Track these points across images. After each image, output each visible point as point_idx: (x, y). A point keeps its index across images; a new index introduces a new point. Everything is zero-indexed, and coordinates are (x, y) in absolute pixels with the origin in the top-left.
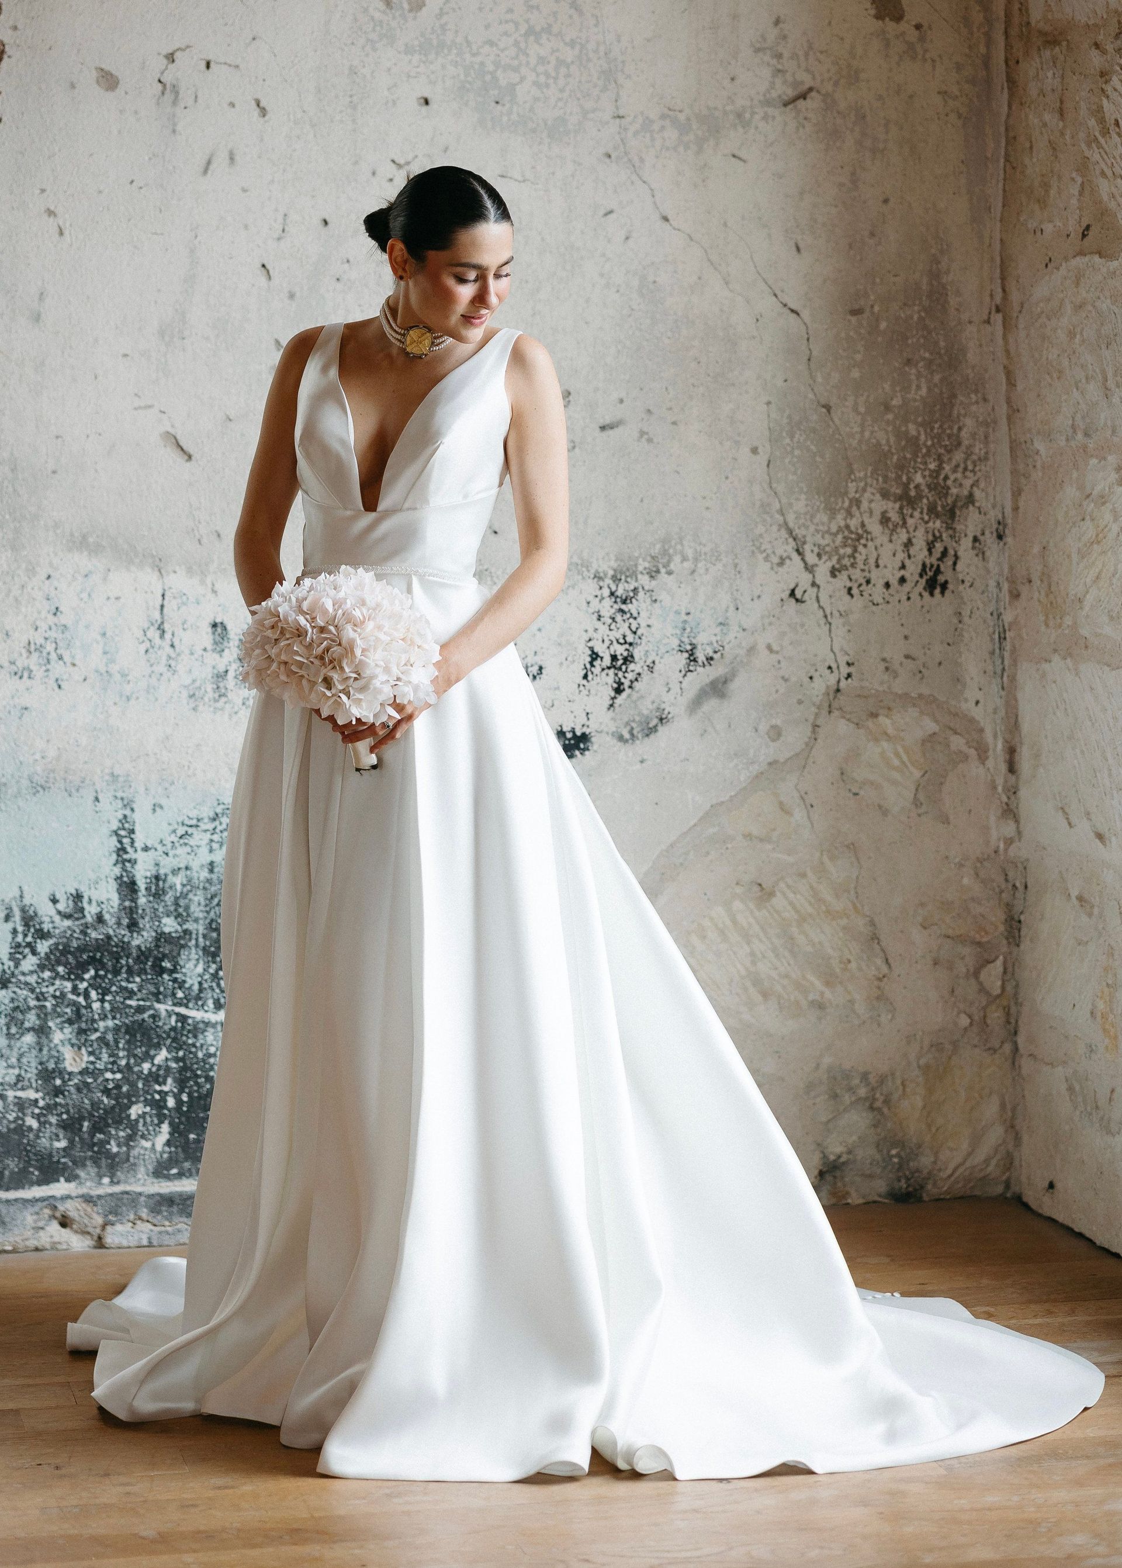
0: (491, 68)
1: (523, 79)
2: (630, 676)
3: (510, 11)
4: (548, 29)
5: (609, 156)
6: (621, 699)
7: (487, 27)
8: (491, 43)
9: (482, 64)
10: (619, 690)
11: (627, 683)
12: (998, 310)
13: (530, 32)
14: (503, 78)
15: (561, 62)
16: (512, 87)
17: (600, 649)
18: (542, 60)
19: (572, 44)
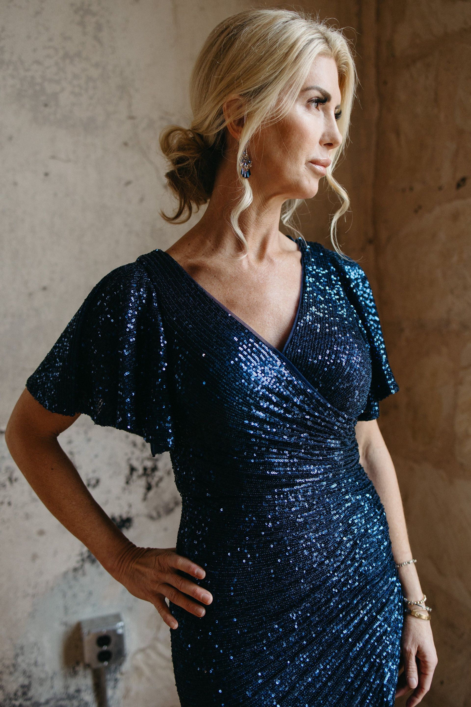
0: (39, 80)
1: (63, 90)
2: (156, 479)
3: (51, 40)
4: (78, 54)
5: (126, 144)
6: (151, 494)
7: (35, 50)
8: (38, 62)
9: (33, 77)
10: (149, 488)
11: (153, 483)
12: (370, 242)
13: (66, 56)
14: (50, 88)
15: (90, 79)
16: (55, 96)
17: (136, 464)
18: (76, 76)
19: (97, 65)
